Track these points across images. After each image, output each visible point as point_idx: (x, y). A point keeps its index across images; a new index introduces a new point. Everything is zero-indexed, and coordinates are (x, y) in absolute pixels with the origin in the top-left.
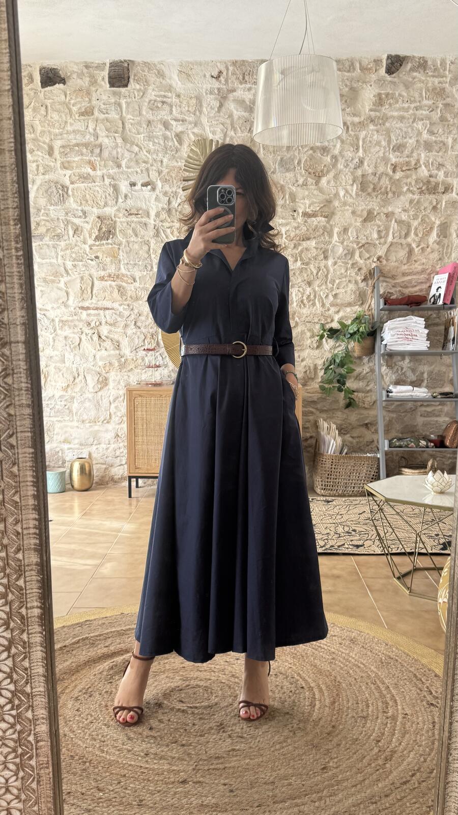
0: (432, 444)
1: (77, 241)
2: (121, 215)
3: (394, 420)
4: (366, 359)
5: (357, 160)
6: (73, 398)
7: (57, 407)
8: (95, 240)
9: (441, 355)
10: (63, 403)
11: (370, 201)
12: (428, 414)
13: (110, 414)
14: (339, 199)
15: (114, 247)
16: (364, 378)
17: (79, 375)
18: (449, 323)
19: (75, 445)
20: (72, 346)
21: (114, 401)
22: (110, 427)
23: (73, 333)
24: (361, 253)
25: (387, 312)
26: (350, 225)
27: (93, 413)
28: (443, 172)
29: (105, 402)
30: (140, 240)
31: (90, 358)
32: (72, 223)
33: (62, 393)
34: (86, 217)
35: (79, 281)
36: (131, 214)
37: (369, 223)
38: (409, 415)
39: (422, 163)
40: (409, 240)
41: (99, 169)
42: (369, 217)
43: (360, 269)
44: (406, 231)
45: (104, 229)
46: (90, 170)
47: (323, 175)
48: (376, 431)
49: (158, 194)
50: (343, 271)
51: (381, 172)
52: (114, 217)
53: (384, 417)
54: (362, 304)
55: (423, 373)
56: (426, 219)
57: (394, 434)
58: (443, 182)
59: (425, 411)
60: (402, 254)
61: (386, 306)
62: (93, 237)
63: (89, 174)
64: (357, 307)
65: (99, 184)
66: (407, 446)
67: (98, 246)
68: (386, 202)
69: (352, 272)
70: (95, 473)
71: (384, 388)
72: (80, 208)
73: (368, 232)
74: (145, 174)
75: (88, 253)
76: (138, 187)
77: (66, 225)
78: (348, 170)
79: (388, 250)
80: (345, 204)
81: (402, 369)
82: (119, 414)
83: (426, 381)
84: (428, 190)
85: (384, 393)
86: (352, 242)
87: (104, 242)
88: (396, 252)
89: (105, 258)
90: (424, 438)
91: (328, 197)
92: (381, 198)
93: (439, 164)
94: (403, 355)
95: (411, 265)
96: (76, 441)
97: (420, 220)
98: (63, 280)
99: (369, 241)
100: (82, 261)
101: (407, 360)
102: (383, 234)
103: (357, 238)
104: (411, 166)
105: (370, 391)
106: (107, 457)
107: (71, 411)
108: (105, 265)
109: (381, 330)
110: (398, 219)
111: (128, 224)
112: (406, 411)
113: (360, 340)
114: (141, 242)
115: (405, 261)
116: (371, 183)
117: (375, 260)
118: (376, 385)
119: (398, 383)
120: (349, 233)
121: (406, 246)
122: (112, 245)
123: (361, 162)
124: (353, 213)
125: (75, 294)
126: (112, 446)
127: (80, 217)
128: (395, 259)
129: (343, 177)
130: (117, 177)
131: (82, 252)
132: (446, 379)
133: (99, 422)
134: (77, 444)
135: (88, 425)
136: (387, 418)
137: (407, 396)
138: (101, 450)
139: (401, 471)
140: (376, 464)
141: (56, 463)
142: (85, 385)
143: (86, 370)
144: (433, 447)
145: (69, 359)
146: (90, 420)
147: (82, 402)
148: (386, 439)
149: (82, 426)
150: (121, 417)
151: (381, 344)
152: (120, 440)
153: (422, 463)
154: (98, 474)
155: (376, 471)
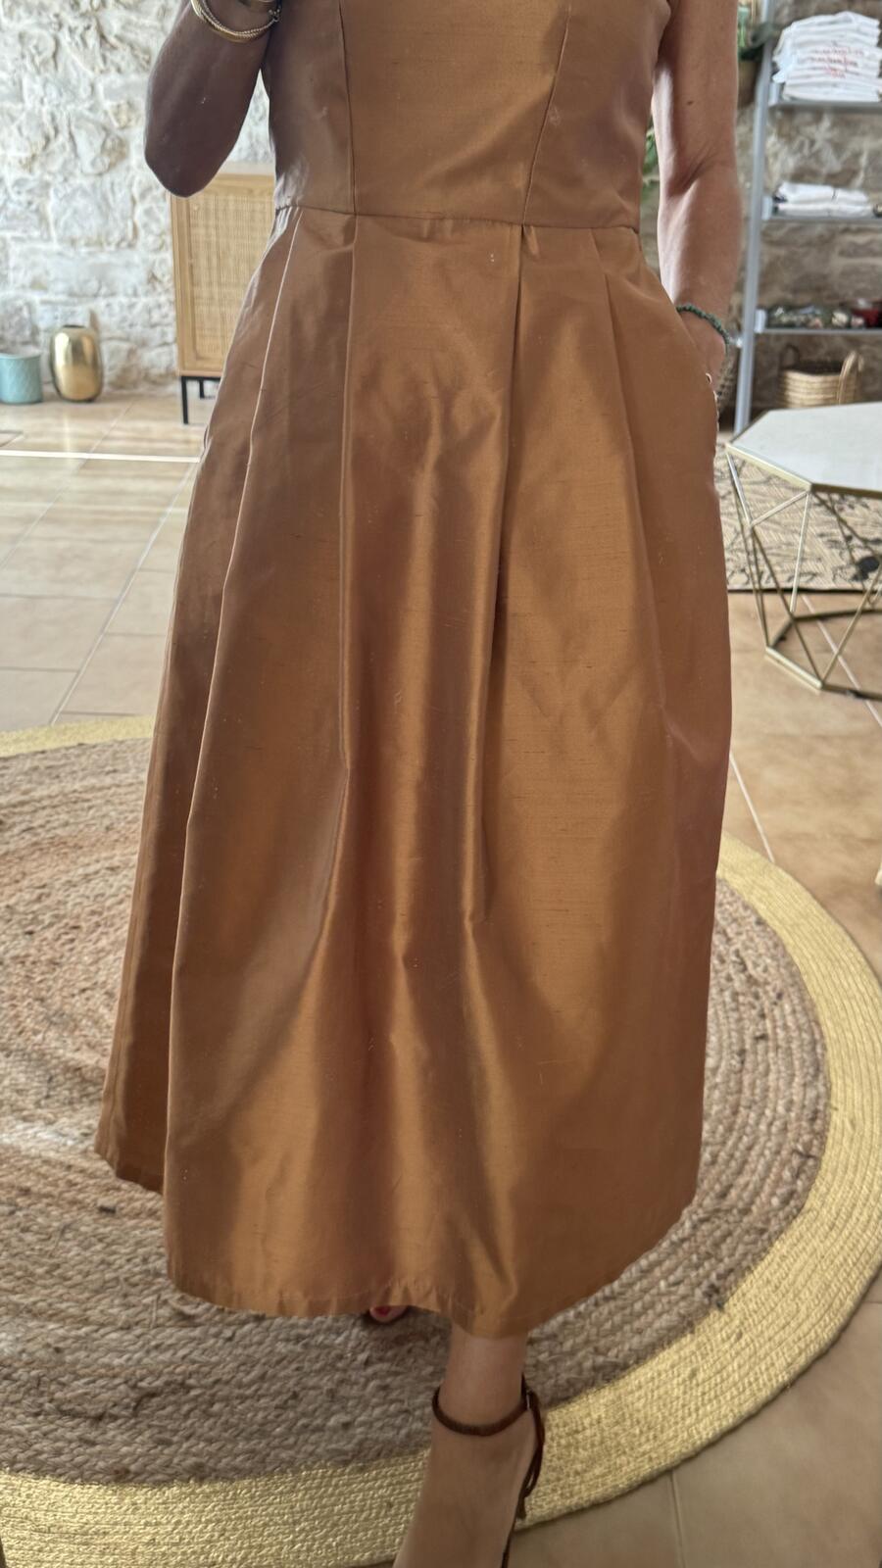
0: (860, 321)
3: (780, 264)
6: (46, 186)
7: (11, 206)
10: (24, 198)
12: (855, 251)
13: (135, 229)
17: (56, 131)
19: (57, 294)
20: (38, 60)
21: (143, 196)
22: (136, 257)
25: (790, 1)
27: (94, 223)
31: (81, 91)
33: (19, 174)
38: (814, 252)
53: (761, 255)
55: (857, 155)
57: (776, 293)
59: (852, 243)
66: (804, 325)
70: (106, 359)
71: (766, 190)
81: (812, 143)
82: (155, 228)
85: (768, 203)
90: (844, 306)
94: (817, 111)
96: (60, 286)
101: (826, 123)
106: (131, 326)
107: (43, 219)
109: (775, 46)
112: (809, 244)
119: (799, 177)
126: (143, 301)
133: (109, 244)
134: (63, 293)
135: (84, 250)
136: (766, 259)
137: (818, 211)
138: (116, 309)
139: (785, 377)
140: (730, 365)
141: (17, 333)
142: (73, 156)
143: (73, 119)
144: (860, 327)
145: (32, 91)
146: (89, 239)
147: (69, 198)
148: (760, 307)
149: (71, 253)
150: (160, 235)
151: (771, 81)
152: (159, 289)
153: (829, 359)
154: (113, 362)
155: (731, 376)
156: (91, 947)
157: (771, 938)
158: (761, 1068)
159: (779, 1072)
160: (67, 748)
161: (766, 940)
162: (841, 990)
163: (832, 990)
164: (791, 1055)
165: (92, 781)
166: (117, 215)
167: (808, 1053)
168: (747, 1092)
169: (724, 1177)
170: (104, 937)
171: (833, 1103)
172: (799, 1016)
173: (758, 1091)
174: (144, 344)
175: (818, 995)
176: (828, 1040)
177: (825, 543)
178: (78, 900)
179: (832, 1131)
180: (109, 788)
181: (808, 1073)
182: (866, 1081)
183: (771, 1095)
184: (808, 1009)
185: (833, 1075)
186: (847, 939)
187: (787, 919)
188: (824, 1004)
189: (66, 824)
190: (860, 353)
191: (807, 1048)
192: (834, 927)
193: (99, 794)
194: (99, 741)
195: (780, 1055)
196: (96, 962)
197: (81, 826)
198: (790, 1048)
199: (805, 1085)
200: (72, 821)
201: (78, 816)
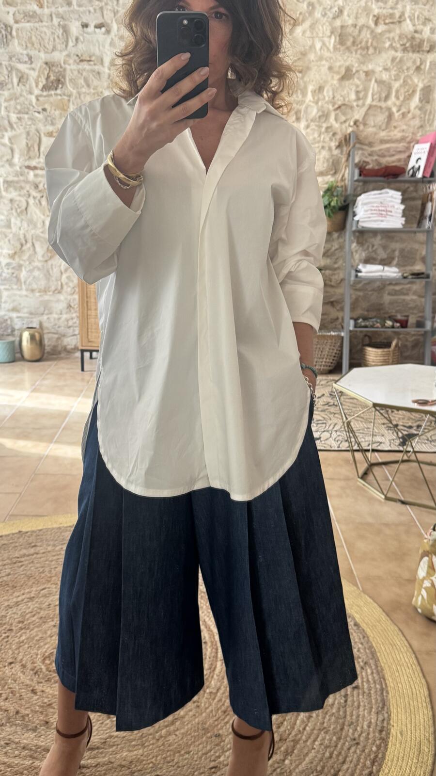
0: (398, 325)
1: (22, 90)
2: (71, 61)
3: (360, 299)
4: (335, 235)
5: (336, 9)
6: (20, 266)
7: (4, 275)
8: (42, 90)
9: (415, 232)
10: (10, 271)
11: (348, 57)
12: (396, 293)
13: (62, 285)
14: (315, 52)
15: (64, 99)
16: (333, 254)
17: (26, 242)
18: (427, 198)
19: (24, 313)
20: (19, 210)
21: (66, 271)
22: (62, 297)
23: (20, 195)
24: (336, 115)
25: (361, 184)
26: (326, 82)
27: (43, 282)
28: (429, 28)
29: (55, 272)
30: (92, 91)
31: (38, 224)
32: (18, 70)
33: (8, 260)
34: (32, 63)
35: (24, 136)
36: (82, 61)
37: (347, 83)
38: (375, 294)
39: (407, 15)
40: (389, 103)
41: (48, 7)
42: (348, 75)
43: (334, 134)
44: (386, 93)
45: (52, 78)
46: (35, 7)
47: (299, 25)
48: (342, 309)
49: (114, 37)
50: (316, 135)
51: (363, 23)
52: (64, 63)
53: (351, 295)
54: (335, 173)
55: (394, 251)
56: (409, 81)
57: (359, 312)
58: (429, 40)
59: (393, 290)
60: (381, 118)
61: (361, 178)
62: (41, 85)
63: (35, 12)
64: (329, 177)
65: (46, 24)
66: (372, 327)
67: (45, 96)
68: (365, 58)
69: (326, 137)
70: (46, 342)
71: (352, 266)
72: (25, 52)
73: (345, 92)
74: (99, 14)
75: (34, 104)
76: (91, 29)
77: (10, 72)
78: (325, 19)
79: (366, 114)
80: (321, 58)
81: (373, 246)
82: (71, 284)
83: (396, 259)
84: (412, 46)
85: (353, 273)
86: (327, 103)
87: (53, 92)
88: (374, 115)
89: (53, 111)
90: (390, 318)
91: (303, 50)
92: (361, 54)
93: (426, 19)
94: (375, 232)
95: (389, 132)
96: (26, 310)
97: (402, 81)
98: (7, 135)
99: (346, 102)
100: (27, 113)
101: (379, 237)
102: (361, 95)
103: (334, 98)
104: (394, 18)
105: (338, 268)
106: (59, 327)
107: (18, 279)
108: (54, 119)
109: (354, 204)
110: (379, 78)
111: (79, 72)
112: (373, 290)
113: (331, 214)
114: (94, 94)
115: (384, 127)
116: (350, 35)
117: (352, 123)
118: (345, 262)
119: (367, 261)
120: (325, 93)
121: (385, 109)
122: (61, 95)
123: (341, 11)
124: (330, 68)
125: (20, 150)
126: (64, 316)
127: (26, 62)
128: (372, 124)
129: (320, 27)
130: (68, 16)
131: (27, 103)
132: (418, 257)
133: (49, 291)
134: (27, 313)
135: (38, 294)
136: (354, 297)
137: (377, 276)
138: (52, 320)
139: (365, 349)
140: (339, 344)
141: (5, 331)
142: (33, 253)
143: (34, 236)
144: (398, 327)
145: (15, 224)
146: (41, 289)
147: (31, 271)
148: (351, 318)
149: (31, 295)
150: (73, 288)
151: (353, 219)
152: (72, 311)
153: (385, 341)
154: (49, 343)
155: (339, 349)
156: (17, 640)
157: (361, 633)
158: (356, 704)
159: (365, 706)
160: (13, 534)
161: (359, 634)
162: (396, 662)
163: (392, 661)
164: (371, 696)
165: (24, 551)
166: (54, 279)
167: (379, 696)
168: (348, 718)
169: (336, 765)
170: (24, 635)
171: (391, 722)
172: (375, 675)
173: (354, 717)
174: (64, 336)
175: (384, 664)
176: (389, 688)
177: (385, 428)
178: (13, 615)
179: (391, 738)
180: (32, 555)
181: (379, 706)
182: (408, 711)
183: (361, 719)
184: (380, 672)
185: (391, 707)
186: (400, 633)
187: (369, 622)
188: (387, 669)
189: (9, 574)
190: (399, 339)
191: (379, 693)
192: (393, 627)
193: (28, 558)
194: (29, 529)
195: (365, 697)
196: (18, 648)
197: (16, 576)
198: (370, 693)
199: (377, 713)
200: (12, 573)
201: (15, 570)
